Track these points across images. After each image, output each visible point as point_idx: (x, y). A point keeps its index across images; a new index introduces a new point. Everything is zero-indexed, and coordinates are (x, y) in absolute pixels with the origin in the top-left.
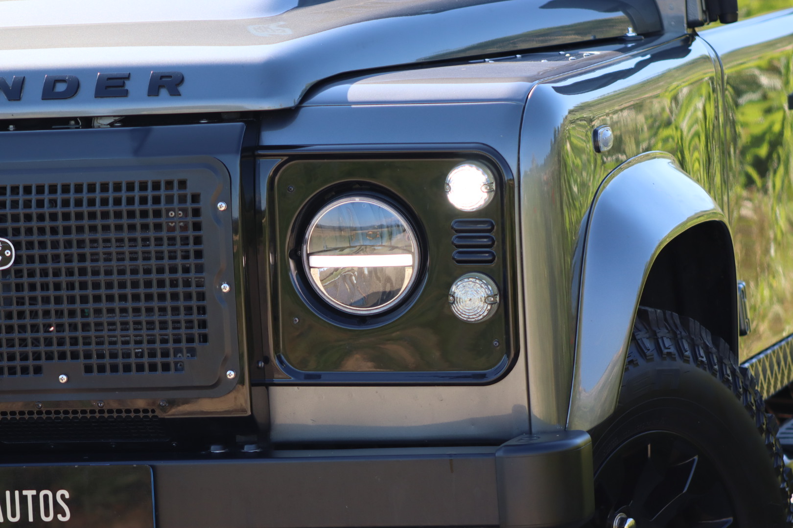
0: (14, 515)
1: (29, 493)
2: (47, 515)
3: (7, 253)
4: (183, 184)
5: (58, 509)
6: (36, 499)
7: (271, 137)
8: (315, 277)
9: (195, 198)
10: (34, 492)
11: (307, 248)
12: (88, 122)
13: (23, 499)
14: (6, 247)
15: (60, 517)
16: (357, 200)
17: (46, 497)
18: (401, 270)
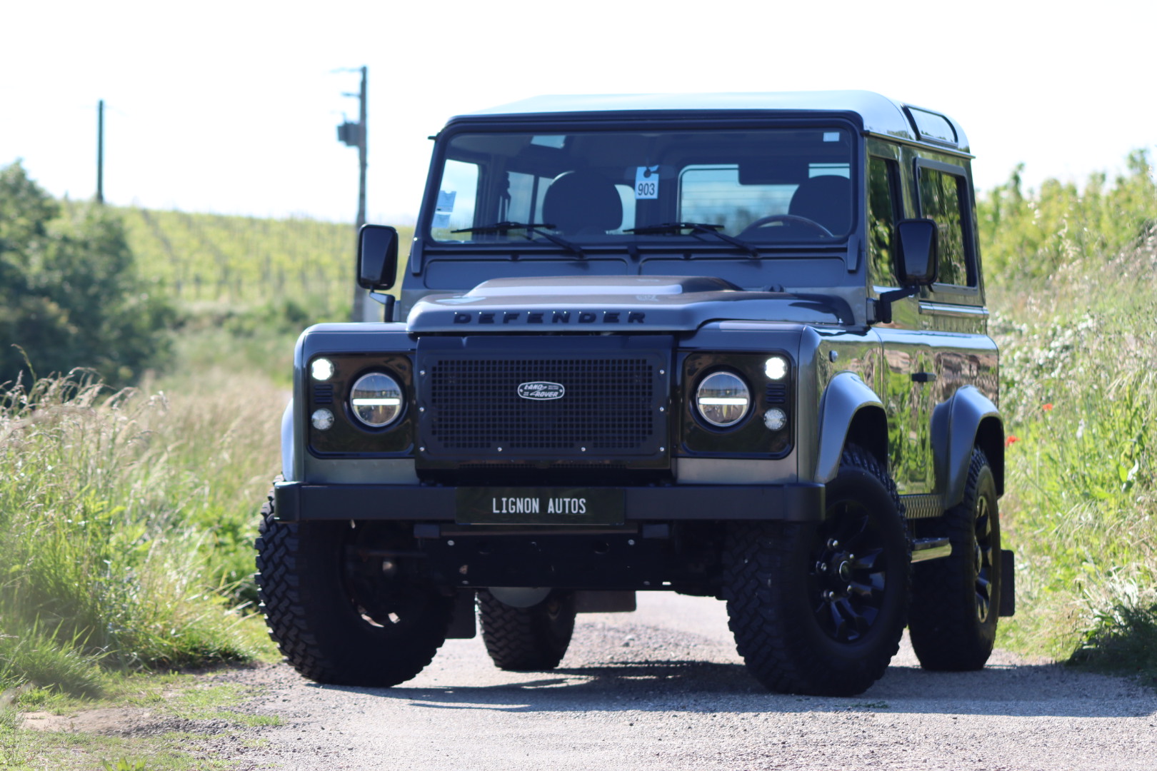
0: (559, 509)
1: (567, 500)
2: (575, 509)
3: (561, 391)
4: (644, 362)
5: (580, 508)
6: (570, 503)
7: (684, 344)
8: (701, 408)
9: (650, 368)
10: (569, 499)
11: (698, 395)
12: (598, 333)
13: (564, 503)
14: (560, 388)
15: (581, 511)
16: (723, 373)
17: (575, 502)
18: (741, 407)
